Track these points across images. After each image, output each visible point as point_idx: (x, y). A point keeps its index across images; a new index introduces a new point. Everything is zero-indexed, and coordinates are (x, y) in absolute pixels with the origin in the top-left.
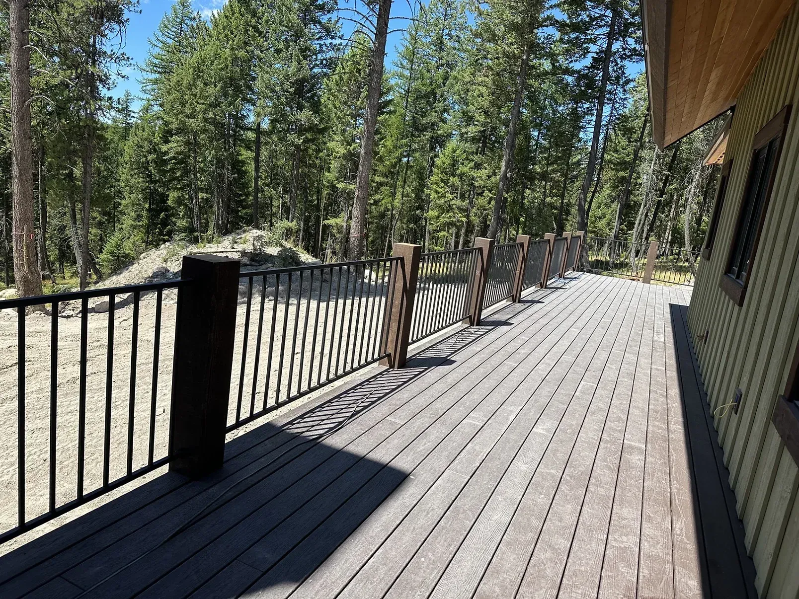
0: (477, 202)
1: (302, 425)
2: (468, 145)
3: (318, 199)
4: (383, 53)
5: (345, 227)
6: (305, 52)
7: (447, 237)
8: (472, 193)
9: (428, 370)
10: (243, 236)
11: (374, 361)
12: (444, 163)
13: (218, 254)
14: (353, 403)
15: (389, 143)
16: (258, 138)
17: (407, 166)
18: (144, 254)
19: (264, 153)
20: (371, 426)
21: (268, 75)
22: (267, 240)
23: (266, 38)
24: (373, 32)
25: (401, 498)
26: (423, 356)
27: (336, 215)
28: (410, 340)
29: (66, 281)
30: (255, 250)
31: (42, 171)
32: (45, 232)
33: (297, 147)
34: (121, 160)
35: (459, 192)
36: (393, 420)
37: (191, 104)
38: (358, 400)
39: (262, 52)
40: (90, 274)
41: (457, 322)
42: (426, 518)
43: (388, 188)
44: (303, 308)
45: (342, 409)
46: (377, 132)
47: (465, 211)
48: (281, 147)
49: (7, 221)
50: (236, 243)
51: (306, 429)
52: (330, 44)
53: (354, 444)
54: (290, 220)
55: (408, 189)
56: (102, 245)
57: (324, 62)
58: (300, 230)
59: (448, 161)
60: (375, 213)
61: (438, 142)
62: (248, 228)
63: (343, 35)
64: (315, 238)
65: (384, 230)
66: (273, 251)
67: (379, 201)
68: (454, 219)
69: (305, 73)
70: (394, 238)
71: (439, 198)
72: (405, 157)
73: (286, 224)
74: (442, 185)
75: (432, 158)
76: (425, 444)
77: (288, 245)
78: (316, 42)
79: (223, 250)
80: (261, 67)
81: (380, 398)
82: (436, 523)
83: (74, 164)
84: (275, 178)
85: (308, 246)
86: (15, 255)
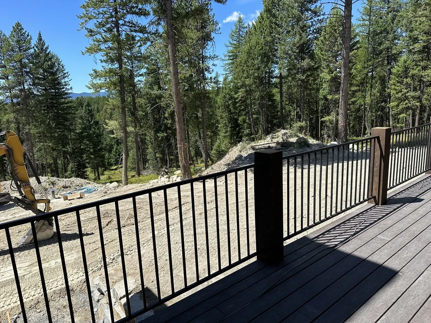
0: (426, 91)
1: (324, 239)
2: (416, 56)
3: (317, 107)
4: (351, 16)
5: (335, 120)
6: (304, 28)
7: (406, 118)
8: (422, 86)
9: (404, 206)
10: (277, 134)
11: (365, 201)
12: (399, 71)
13: (265, 145)
14: (354, 227)
15: (359, 66)
16: (281, 80)
17: (372, 78)
18: (230, 149)
19: (285, 88)
20: (368, 241)
21: (284, 46)
22: (289, 134)
23: (281, 27)
24: (343, 6)
25: (394, 286)
26: (398, 197)
27: (329, 114)
28: (388, 187)
29: (199, 165)
30: (283, 140)
31: (186, 117)
32: (189, 144)
33: (303, 81)
34: (217, 105)
35: (412, 87)
36: (382, 238)
37: (247, 71)
38: (357, 225)
39: (279, 35)
40: (209, 161)
41: (422, 173)
42: (414, 300)
43: (361, 93)
44: (312, 170)
45: (347, 230)
46: (350, 62)
47: (419, 99)
48: (294, 83)
49: (175, 141)
50: (273, 138)
51: (327, 241)
52: (317, 20)
53: (358, 252)
54: (301, 122)
55: (375, 91)
56: (212, 147)
57: (315, 31)
58: (307, 126)
59: (401, 69)
60: (353, 109)
61: (394, 58)
62: (279, 130)
63: (325, 13)
64: (317, 130)
65: (359, 119)
66: (293, 140)
67: (355, 101)
68: (410, 105)
69: (304, 39)
70: (367, 123)
71: (397, 93)
72: (370, 72)
73: (299, 124)
74: (399, 84)
75: (389, 70)
76: (407, 253)
77: (301, 136)
78: (309, 21)
79: (267, 143)
80: (280, 43)
81: (371, 224)
82: (422, 304)
83: (198, 111)
84: (291, 100)
85: (313, 134)
86: (179, 156)
